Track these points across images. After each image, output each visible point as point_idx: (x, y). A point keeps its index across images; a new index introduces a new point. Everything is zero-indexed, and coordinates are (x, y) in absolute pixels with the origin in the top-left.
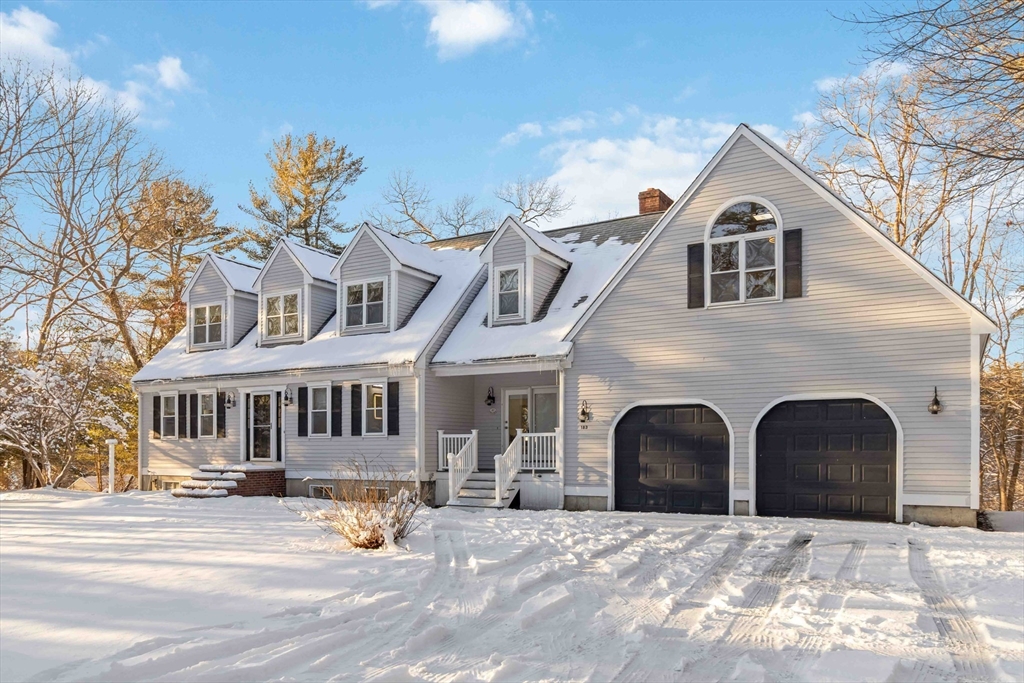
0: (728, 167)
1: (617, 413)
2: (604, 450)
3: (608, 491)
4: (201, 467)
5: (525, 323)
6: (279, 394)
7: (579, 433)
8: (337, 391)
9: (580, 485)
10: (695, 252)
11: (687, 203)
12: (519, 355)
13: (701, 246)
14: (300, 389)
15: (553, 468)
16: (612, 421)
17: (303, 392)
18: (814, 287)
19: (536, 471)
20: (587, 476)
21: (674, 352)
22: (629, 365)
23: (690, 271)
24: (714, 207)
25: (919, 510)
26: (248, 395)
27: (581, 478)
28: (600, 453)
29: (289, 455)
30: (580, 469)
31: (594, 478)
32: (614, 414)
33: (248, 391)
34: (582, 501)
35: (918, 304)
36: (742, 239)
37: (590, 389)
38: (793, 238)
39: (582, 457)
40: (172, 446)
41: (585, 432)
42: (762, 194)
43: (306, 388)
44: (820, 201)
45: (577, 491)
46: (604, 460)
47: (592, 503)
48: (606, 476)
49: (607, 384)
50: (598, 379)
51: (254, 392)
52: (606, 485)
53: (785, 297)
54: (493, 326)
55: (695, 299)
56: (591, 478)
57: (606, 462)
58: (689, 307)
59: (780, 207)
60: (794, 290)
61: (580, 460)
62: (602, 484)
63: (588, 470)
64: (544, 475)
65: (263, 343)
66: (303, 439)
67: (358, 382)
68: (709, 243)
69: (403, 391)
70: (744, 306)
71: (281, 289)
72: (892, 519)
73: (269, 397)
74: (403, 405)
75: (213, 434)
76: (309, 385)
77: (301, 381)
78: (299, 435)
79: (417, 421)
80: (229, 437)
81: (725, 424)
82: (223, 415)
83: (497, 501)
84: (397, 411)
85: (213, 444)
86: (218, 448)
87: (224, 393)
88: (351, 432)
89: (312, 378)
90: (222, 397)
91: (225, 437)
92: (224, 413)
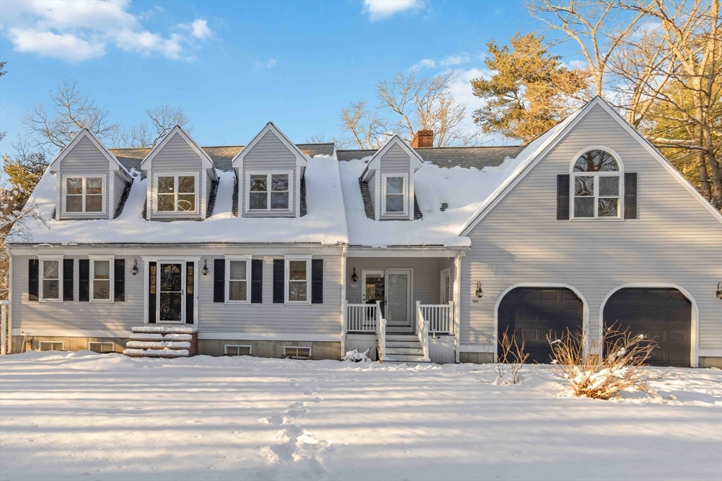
0: (587, 124)
1: (503, 291)
2: (491, 319)
3: (493, 348)
4: (134, 328)
5: (409, 220)
6: (190, 264)
7: (471, 305)
8: (257, 264)
9: (472, 344)
10: (563, 181)
11: (557, 146)
12: (429, 244)
13: (567, 177)
14: (216, 261)
15: (447, 331)
16: (498, 297)
17: (219, 264)
18: (642, 213)
19: (436, 334)
20: (477, 338)
21: (538, 250)
22: (512, 257)
23: (559, 194)
24: (577, 150)
25: (706, 359)
26: (152, 264)
27: (472, 339)
28: (486, 320)
29: (202, 319)
30: (471, 332)
31: (482, 339)
32: (499, 292)
33: (153, 259)
34: (472, 356)
35: (708, 229)
36: (596, 175)
37: (479, 273)
38: (631, 179)
39: (473, 324)
40: (53, 308)
41: (476, 304)
42: (611, 146)
44: (649, 156)
45: (469, 349)
46: (492, 326)
47: (480, 358)
48: (493, 338)
49: (494, 270)
50: (487, 266)
51: (160, 261)
52: (493, 344)
53: (625, 218)
54: (381, 220)
55: (563, 214)
56: (480, 339)
57: (493, 328)
58: (558, 219)
59: (623, 156)
60: (631, 213)
61: (471, 326)
62: (490, 344)
63: (477, 333)
64: (441, 336)
65: (153, 217)
66: (219, 304)
67: (280, 258)
68: (573, 175)
69: (327, 268)
70: (597, 221)
71: (175, 170)
72: (688, 366)
73: (179, 266)
74: (326, 279)
75: (108, 298)
76: (226, 258)
77: (217, 253)
78: (214, 301)
79: (344, 292)
80: (129, 301)
81: (580, 301)
82: (122, 280)
83: (426, 358)
84: (321, 284)
85: (108, 307)
86: (114, 311)
87: (123, 261)
88: (272, 299)
89: (230, 251)
90: (119, 265)
91: (123, 300)
92: (124, 279)
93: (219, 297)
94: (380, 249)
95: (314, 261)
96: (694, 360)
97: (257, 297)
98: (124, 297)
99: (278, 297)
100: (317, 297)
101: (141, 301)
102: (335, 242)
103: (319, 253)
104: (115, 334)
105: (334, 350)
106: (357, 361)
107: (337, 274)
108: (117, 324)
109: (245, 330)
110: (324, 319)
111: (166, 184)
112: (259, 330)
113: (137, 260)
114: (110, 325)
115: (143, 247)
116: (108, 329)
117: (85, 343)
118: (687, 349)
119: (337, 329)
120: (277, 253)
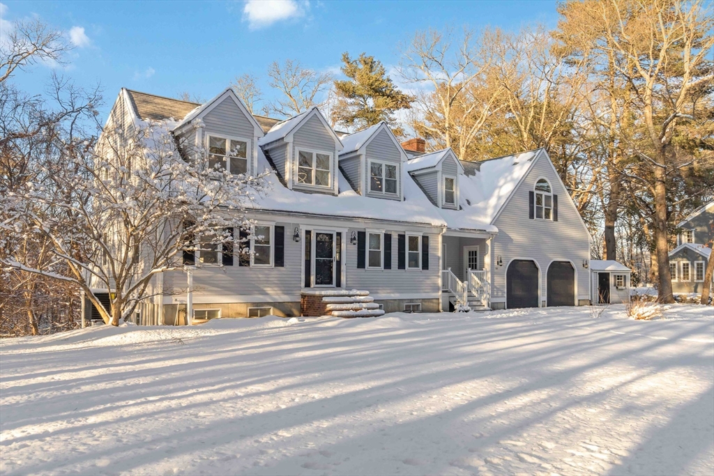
1: (508, 262)
3: (504, 300)
5: (457, 210)
6: (339, 234)
7: (495, 271)
8: (388, 237)
9: (496, 297)
10: (531, 194)
11: (529, 173)
13: (533, 192)
14: (359, 233)
16: (506, 266)
17: (362, 235)
18: (560, 218)
23: (530, 203)
24: (536, 178)
25: (580, 301)
26: (308, 233)
27: (496, 293)
28: (502, 281)
29: (348, 283)
30: (495, 289)
33: (309, 228)
34: (496, 305)
36: (543, 193)
37: (498, 250)
38: (555, 197)
39: (496, 283)
41: (497, 270)
42: (547, 177)
43: (365, 233)
44: (561, 186)
45: (495, 300)
46: (504, 285)
47: (499, 306)
48: (505, 293)
49: (504, 248)
50: (501, 246)
51: (314, 230)
52: (504, 297)
53: (553, 221)
54: (442, 208)
55: (531, 216)
56: (499, 294)
58: (530, 218)
59: (552, 184)
60: (556, 219)
61: (495, 285)
62: (502, 296)
63: (498, 290)
65: (294, 187)
66: (361, 270)
67: (403, 234)
68: (536, 192)
69: (431, 243)
70: (543, 221)
71: (313, 147)
72: (574, 305)
73: (331, 236)
74: (431, 252)
75: (269, 264)
76: (367, 230)
77: (360, 226)
78: (358, 267)
79: (441, 261)
80: (288, 266)
81: (537, 269)
82: (281, 246)
83: (486, 307)
84: (428, 254)
85: (267, 272)
86: (273, 276)
87: (283, 228)
88: (397, 266)
89: (370, 225)
90: (280, 231)
91: (283, 266)
92: (283, 245)
93: (361, 264)
94: (455, 231)
95: (423, 237)
96: (576, 302)
97: (388, 265)
98: (283, 262)
99: (401, 265)
100: (425, 266)
101: (299, 267)
102: (440, 225)
103: (426, 231)
104: (275, 299)
105: (435, 305)
106: (466, 311)
107: (437, 248)
108: (276, 289)
109: (379, 291)
110: (428, 282)
111: (305, 160)
112: (389, 291)
113: (296, 228)
114: (269, 290)
115: (307, 217)
116: (267, 294)
117: (245, 309)
118: (573, 297)
119: (436, 289)
120: (401, 229)
